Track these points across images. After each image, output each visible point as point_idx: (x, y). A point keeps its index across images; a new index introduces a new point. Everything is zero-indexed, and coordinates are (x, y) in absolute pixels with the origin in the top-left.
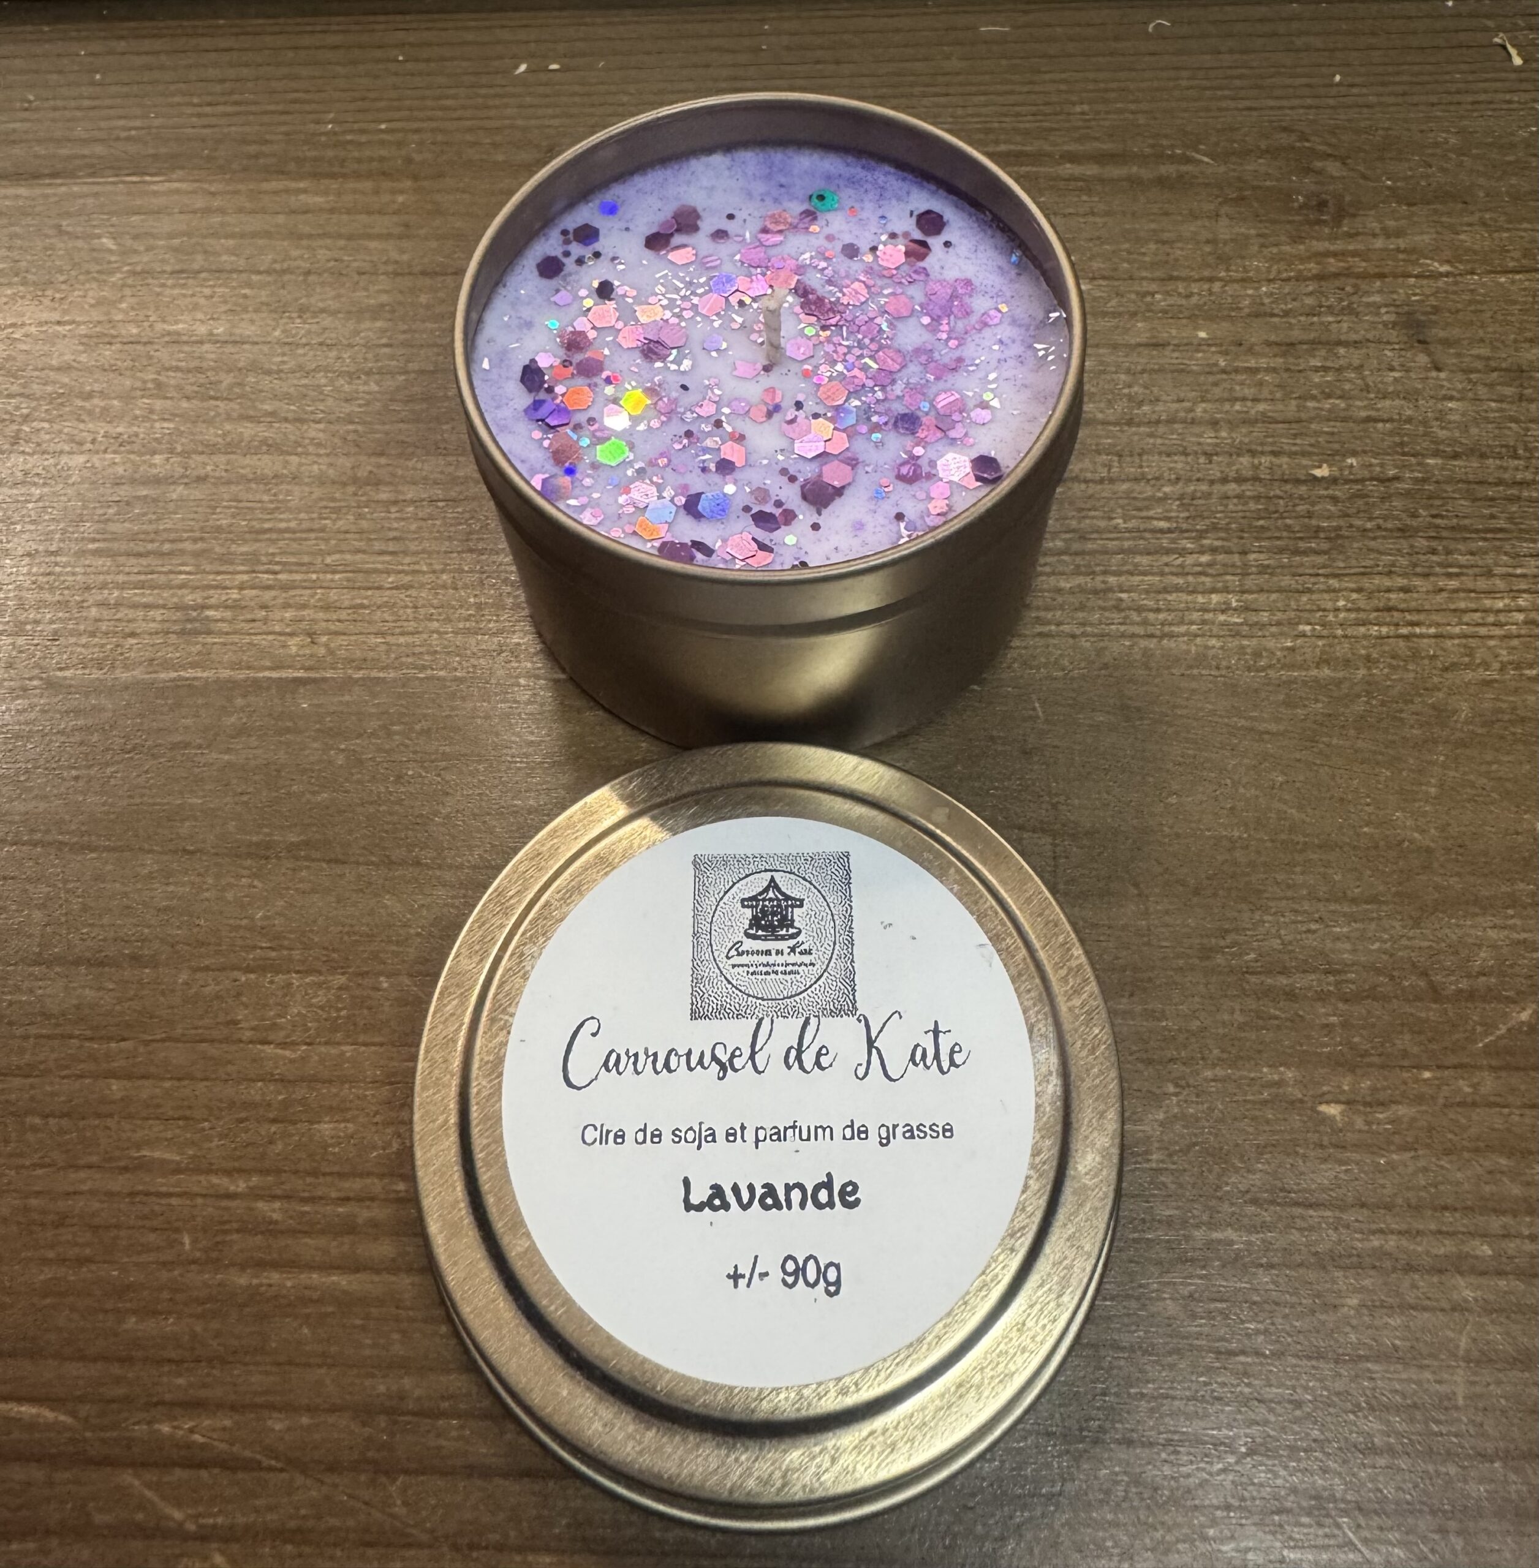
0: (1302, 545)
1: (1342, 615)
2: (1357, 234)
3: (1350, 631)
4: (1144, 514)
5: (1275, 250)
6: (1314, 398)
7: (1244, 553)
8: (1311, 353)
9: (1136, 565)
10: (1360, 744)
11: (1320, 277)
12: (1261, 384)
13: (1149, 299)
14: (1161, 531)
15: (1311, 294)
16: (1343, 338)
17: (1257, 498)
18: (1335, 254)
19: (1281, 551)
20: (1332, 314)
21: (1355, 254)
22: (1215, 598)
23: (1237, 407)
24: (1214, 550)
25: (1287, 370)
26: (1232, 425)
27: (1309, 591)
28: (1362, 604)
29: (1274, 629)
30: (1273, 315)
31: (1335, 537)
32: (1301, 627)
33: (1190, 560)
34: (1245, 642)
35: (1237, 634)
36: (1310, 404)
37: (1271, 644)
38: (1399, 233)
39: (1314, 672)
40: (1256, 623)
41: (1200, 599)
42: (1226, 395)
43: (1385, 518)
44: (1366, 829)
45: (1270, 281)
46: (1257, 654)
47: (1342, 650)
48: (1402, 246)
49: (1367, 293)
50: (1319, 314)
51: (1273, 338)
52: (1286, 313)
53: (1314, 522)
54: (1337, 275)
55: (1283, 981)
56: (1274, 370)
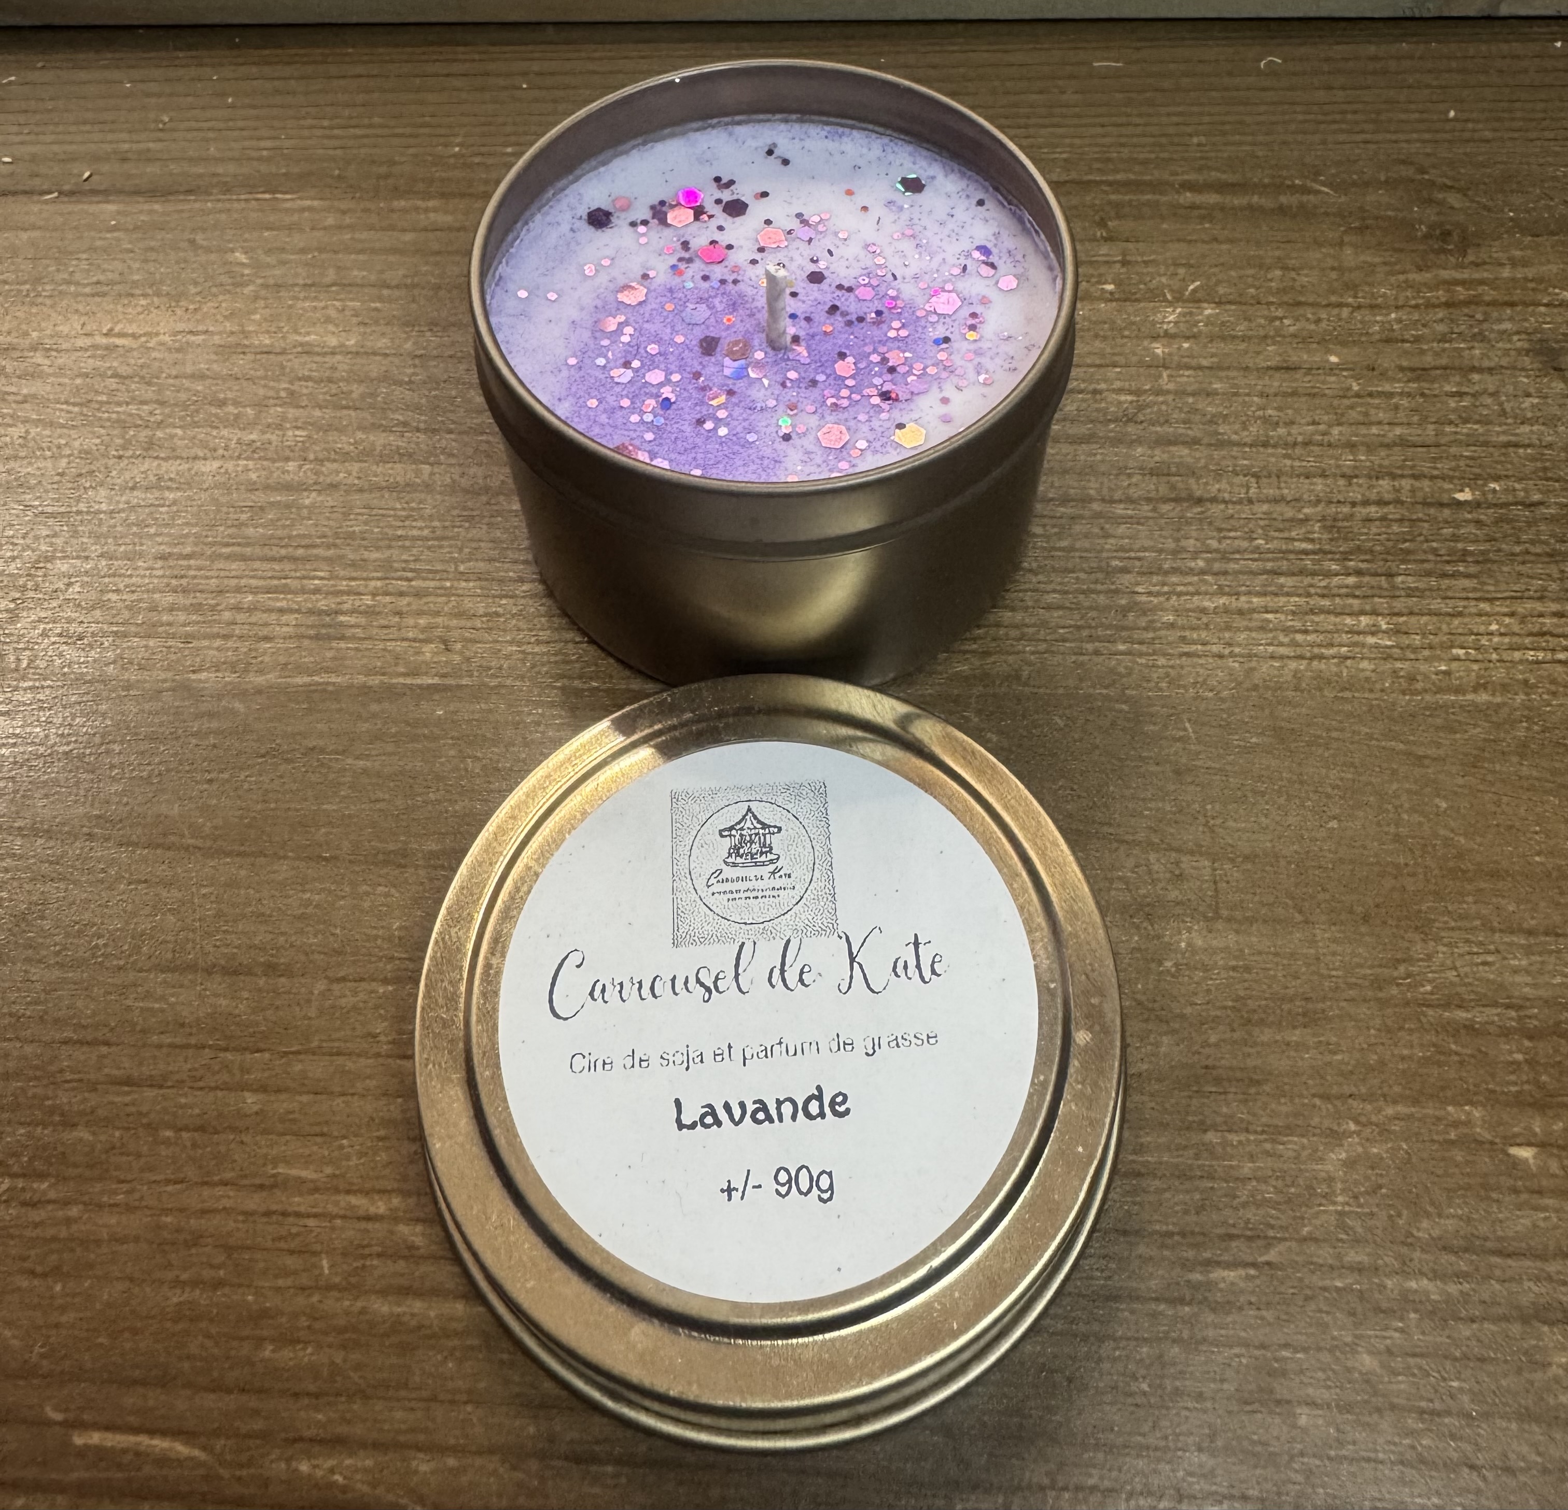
0: (1449, 568)
1: (1496, 639)
2: (1485, 263)
3: (1506, 656)
4: (1286, 535)
5: (1402, 277)
6: (1451, 423)
7: (1390, 575)
8: (1446, 379)
9: (1282, 586)
10: (1525, 771)
11: (1448, 305)
12: (1397, 407)
13: (1277, 323)
14: (1306, 552)
15: (1442, 320)
16: (1477, 364)
17: (1401, 520)
18: (1463, 283)
19: (1429, 574)
20: (1464, 341)
21: (1482, 282)
22: (1364, 620)
23: (1374, 430)
24: (1359, 573)
25: (1422, 395)
26: (1370, 448)
27: (1460, 614)
28: (1516, 628)
29: (1426, 653)
30: (1403, 341)
31: (1483, 559)
32: (1454, 651)
33: (1336, 580)
34: (1399, 665)
35: (1388, 658)
36: (1448, 429)
37: (1423, 667)
38: (1525, 263)
39: (1470, 697)
40: (1408, 646)
41: (1349, 621)
42: (1361, 418)
43: (1532, 542)
44: (1537, 859)
45: (1397, 307)
46: (1412, 679)
47: (1499, 674)
48: (1530, 276)
49: (1500, 321)
50: (1450, 341)
51: (1405, 364)
52: (1417, 340)
53: (1460, 546)
54: (1468, 303)
55: (1462, 1015)
56: (1409, 395)
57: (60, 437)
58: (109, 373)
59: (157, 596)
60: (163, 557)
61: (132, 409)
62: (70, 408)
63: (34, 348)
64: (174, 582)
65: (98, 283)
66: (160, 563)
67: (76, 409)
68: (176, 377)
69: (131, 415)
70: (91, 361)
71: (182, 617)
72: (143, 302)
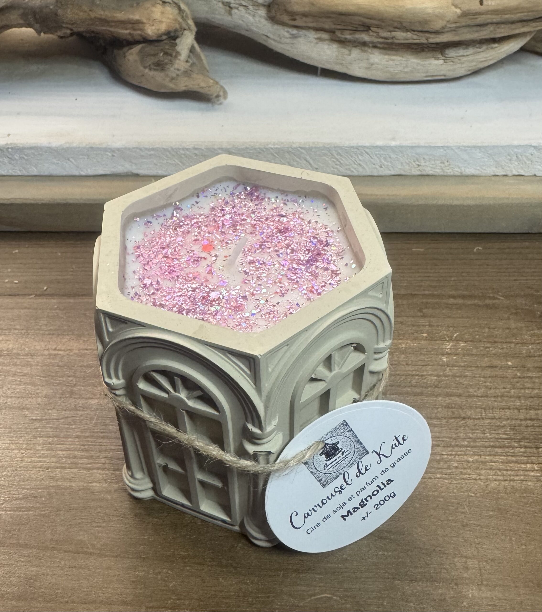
5: (532, 332)
12: (534, 382)
13: (488, 348)
22: (529, 466)
23: (527, 391)
24: (525, 447)
30: (535, 357)
33: (517, 450)
41: (523, 466)
42: (521, 386)
45: (532, 344)
51: (536, 365)
52: (540, 356)
56: (538, 377)
57: (38, 389)
58: (56, 365)
59: (76, 452)
60: (77, 437)
61: (64, 379)
62: (42, 378)
63: (27, 355)
64: (82, 447)
65: (50, 330)
66: (77, 440)
67: (44, 379)
68: (81, 367)
69: (64, 381)
70: (48, 360)
71: (86, 461)
72: (68, 338)
